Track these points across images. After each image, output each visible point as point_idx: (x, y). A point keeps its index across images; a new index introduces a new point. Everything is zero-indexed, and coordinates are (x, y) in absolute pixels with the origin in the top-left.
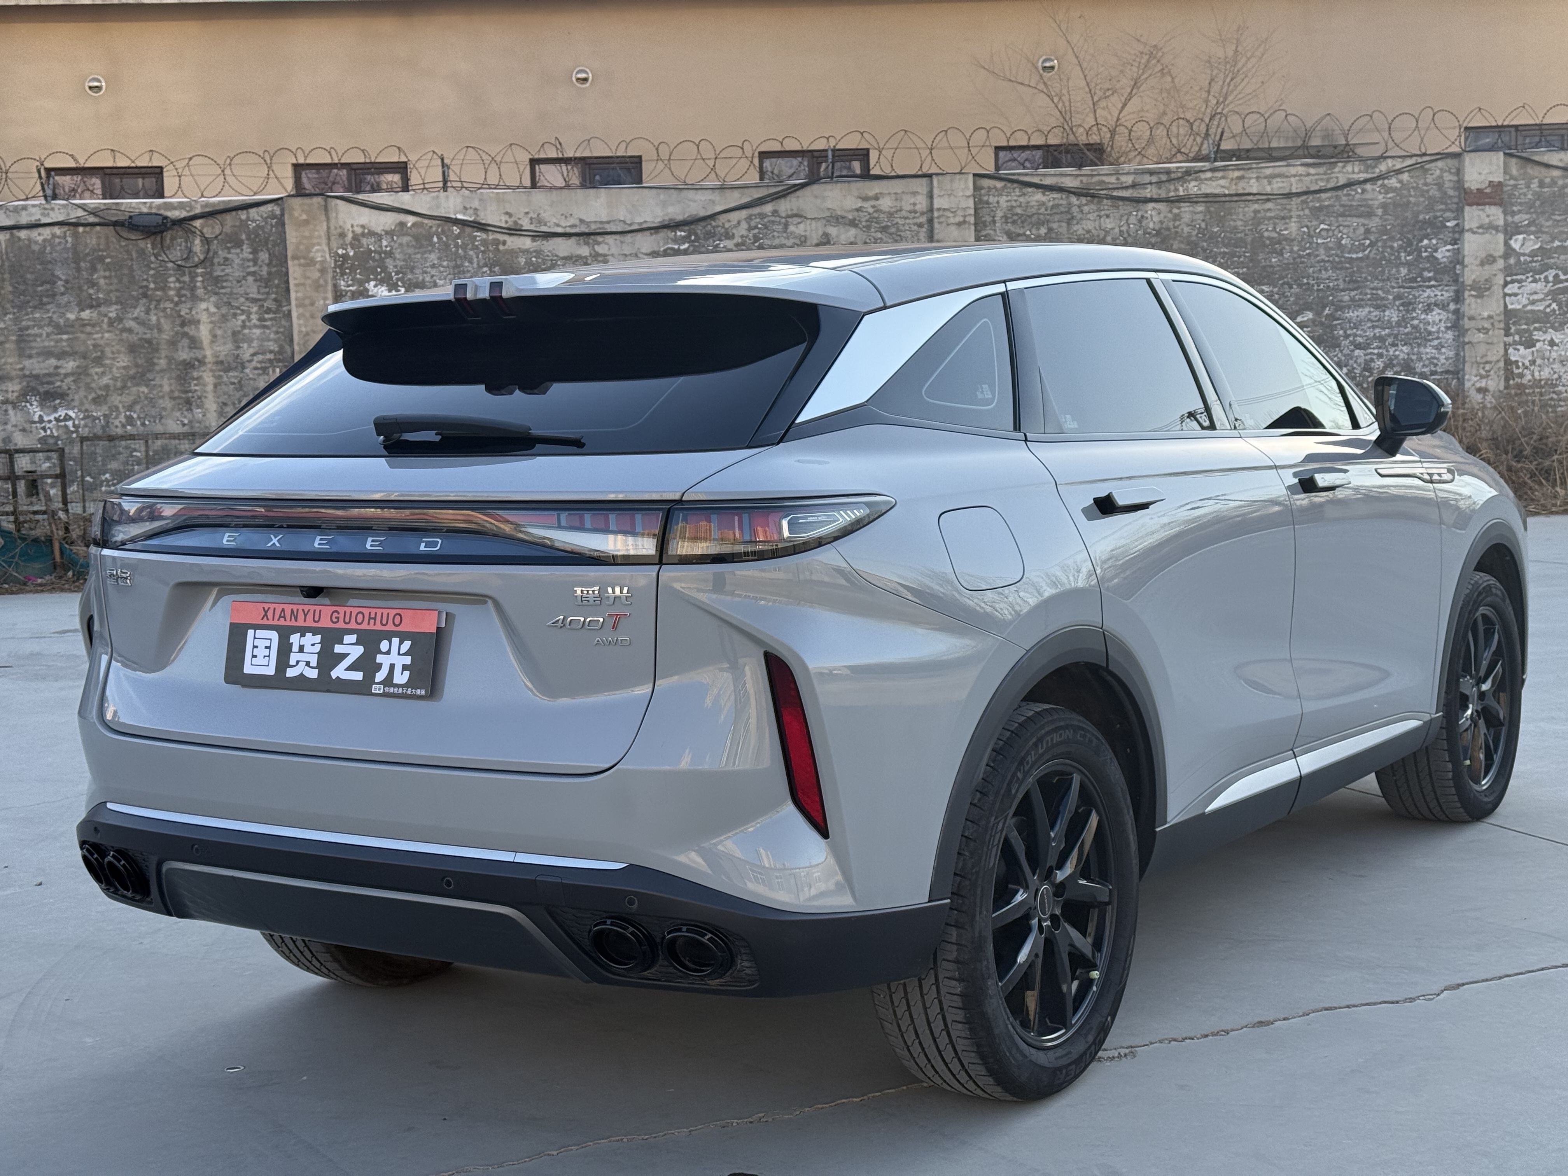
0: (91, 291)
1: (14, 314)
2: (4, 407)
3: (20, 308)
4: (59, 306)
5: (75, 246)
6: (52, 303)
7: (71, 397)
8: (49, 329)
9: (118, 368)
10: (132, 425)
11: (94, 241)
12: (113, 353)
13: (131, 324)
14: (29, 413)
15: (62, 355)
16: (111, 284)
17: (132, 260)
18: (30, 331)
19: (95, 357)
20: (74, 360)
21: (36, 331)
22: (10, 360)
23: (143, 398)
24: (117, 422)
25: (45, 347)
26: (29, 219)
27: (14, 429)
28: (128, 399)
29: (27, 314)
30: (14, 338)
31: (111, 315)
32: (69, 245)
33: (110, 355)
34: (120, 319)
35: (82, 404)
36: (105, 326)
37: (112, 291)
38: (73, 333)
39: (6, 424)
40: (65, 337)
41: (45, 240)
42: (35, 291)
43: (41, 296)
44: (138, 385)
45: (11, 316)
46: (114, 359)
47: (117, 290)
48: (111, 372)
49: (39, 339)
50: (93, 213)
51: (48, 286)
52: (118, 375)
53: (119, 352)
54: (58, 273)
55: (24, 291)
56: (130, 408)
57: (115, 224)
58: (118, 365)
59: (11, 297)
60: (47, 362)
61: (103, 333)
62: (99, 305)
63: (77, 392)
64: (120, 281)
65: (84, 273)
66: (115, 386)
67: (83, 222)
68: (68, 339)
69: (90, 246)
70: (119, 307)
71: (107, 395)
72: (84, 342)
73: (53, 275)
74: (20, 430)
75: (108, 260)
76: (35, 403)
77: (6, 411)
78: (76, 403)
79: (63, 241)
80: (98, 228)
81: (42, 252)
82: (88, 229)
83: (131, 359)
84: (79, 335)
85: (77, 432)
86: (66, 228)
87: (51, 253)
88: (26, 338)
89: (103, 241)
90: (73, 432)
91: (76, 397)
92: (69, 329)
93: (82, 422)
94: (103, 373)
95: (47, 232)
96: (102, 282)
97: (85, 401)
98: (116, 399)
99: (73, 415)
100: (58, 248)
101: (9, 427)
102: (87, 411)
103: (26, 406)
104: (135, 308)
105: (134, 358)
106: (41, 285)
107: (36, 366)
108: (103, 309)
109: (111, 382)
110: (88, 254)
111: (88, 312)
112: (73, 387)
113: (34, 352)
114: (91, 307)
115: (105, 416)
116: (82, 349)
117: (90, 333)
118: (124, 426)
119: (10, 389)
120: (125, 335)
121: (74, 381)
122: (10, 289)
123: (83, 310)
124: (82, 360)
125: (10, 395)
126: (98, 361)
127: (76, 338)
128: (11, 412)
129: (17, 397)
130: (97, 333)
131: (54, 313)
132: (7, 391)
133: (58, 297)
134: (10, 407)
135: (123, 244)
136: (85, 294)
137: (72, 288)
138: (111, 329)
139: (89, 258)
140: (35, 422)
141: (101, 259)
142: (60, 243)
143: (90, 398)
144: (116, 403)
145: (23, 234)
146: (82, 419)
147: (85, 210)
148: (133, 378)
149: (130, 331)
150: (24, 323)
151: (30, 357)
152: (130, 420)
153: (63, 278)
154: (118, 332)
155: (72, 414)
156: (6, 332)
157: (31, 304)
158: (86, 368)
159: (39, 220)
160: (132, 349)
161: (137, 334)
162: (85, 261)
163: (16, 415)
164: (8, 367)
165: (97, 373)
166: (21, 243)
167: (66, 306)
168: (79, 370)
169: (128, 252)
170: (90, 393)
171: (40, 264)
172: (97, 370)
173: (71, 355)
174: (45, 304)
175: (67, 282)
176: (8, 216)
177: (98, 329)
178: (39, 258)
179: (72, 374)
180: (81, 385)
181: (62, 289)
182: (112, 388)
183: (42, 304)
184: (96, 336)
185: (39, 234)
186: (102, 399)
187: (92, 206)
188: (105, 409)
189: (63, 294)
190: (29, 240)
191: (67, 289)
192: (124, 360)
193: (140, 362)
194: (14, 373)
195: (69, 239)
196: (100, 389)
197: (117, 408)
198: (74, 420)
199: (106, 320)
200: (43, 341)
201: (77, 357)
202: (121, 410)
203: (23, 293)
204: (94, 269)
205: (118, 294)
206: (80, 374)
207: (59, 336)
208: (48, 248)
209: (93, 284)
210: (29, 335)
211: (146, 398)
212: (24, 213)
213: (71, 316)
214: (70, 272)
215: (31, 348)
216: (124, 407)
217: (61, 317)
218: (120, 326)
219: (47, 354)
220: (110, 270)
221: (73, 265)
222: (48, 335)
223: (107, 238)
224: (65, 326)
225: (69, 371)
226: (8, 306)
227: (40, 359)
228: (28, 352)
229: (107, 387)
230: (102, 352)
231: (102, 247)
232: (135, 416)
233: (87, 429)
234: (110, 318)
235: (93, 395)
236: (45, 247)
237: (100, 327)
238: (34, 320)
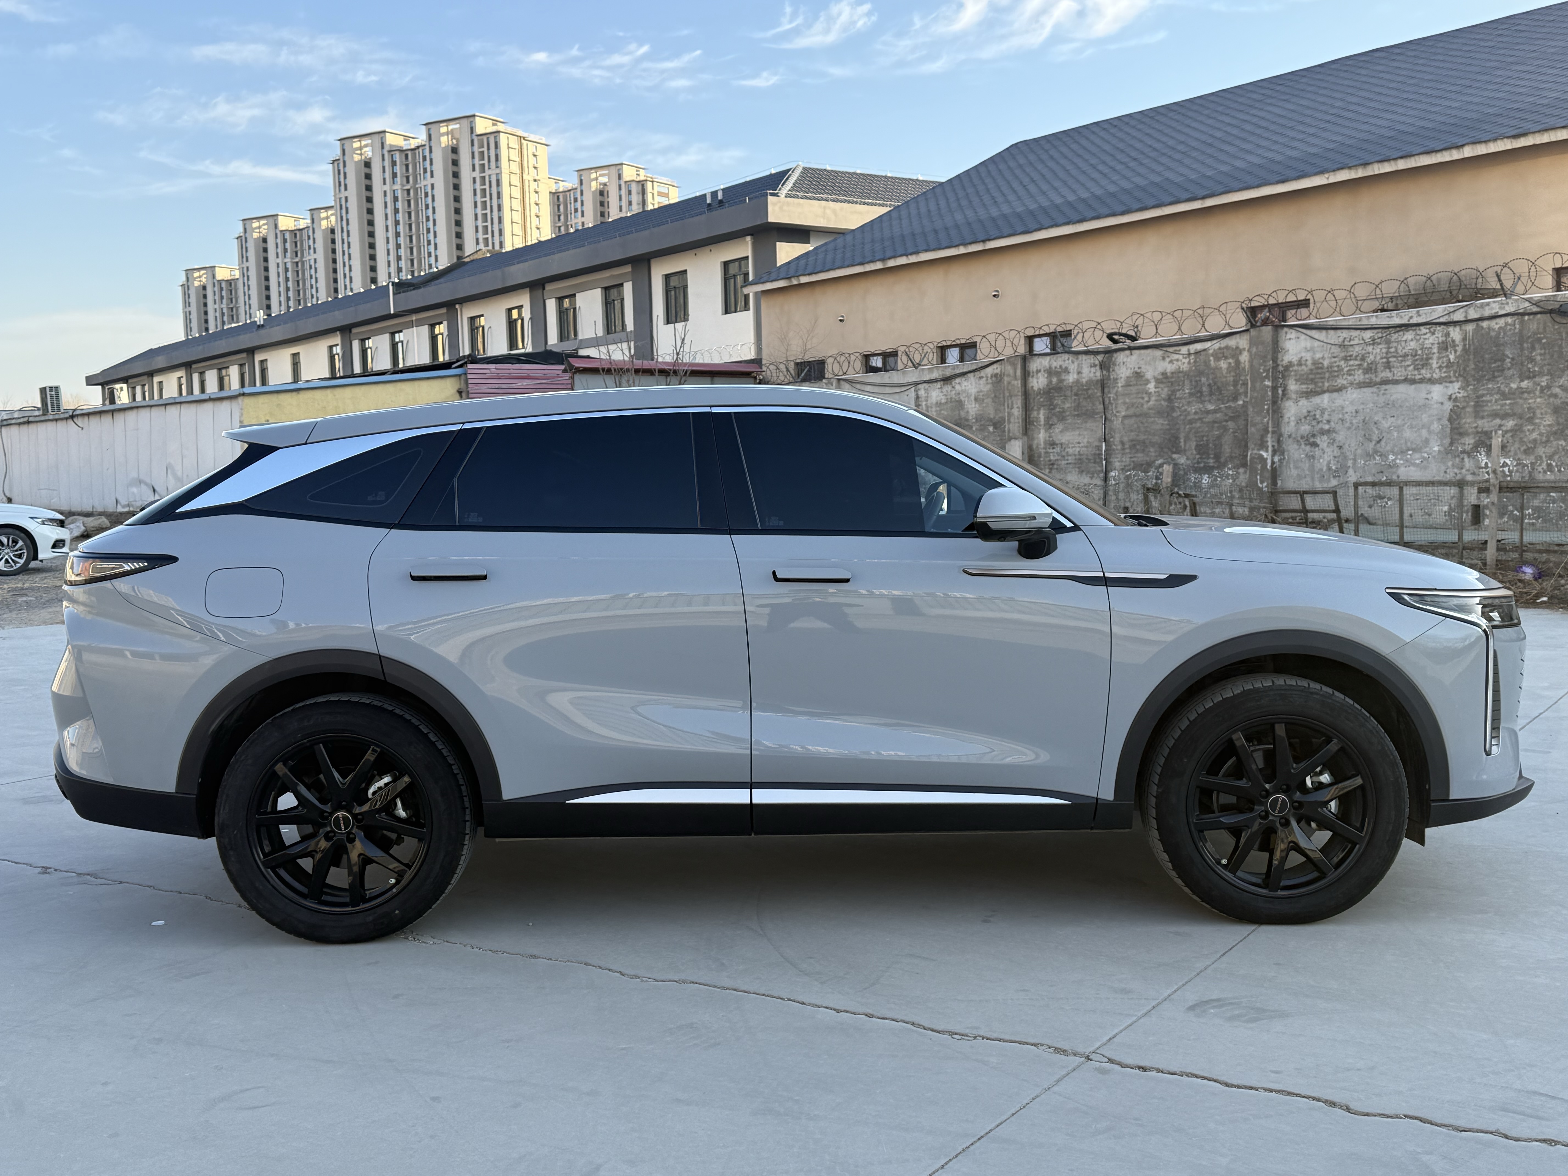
0: (1530, 366)
1: (1474, 385)
2: (1462, 456)
3: (1479, 380)
4: (1505, 378)
5: (1521, 330)
6: (1501, 376)
7: (1509, 448)
8: (1497, 397)
9: (1544, 426)
10: (1551, 471)
11: (1535, 326)
12: (1542, 414)
13: (1557, 390)
14: (1479, 461)
15: (1505, 416)
16: (1545, 360)
17: (1562, 340)
18: (1484, 398)
19: (1529, 418)
20: (1513, 420)
21: (1488, 398)
22: (1468, 421)
23: (1561, 450)
24: (1540, 469)
25: (1494, 410)
26: (1490, 312)
27: (1467, 473)
28: (1549, 450)
29: (1483, 385)
30: (1472, 404)
31: (1543, 384)
32: (1517, 331)
33: (1539, 416)
34: (1549, 387)
35: (1516, 454)
36: (1538, 393)
37: (1545, 365)
38: (1514, 399)
39: (1462, 468)
40: (1508, 402)
41: (1500, 328)
42: (1490, 368)
43: (1494, 371)
44: (1558, 439)
45: (1472, 387)
46: (1541, 418)
47: (1549, 364)
48: (1539, 429)
49: (1489, 404)
50: (1536, 304)
51: (1499, 363)
52: (1544, 431)
53: (1546, 414)
54: (1508, 353)
55: (1482, 368)
56: (1550, 457)
57: (1551, 312)
58: (1545, 423)
59: (1473, 372)
60: (1494, 421)
61: (1536, 399)
62: (1534, 377)
63: (1513, 444)
64: (1552, 356)
65: (1526, 352)
66: (1541, 440)
67: (1528, 311)
68: (1510, 404)
69: (1532, 330)
70: (1549, 377)
71: (1535, 447)
72: (1522, 405)
73: (1504, 354)
74: (1471, 474)
75: (1544, 341)
76: (1483, 453)
77: (1463, 459)
78: (1512, 453)
79: (1513, 328)
80: (1539, 316)
81: (1497, 337)
82: (1531, 317)
83: (1554, 418)
84: (1518, 400)
85: (1510, 476)
86: (1516, 317)
87: (1503, 338)
88: (1481, 403)
89: (1541, 326)
90: (1508, 476)
91: (1512, 449)
92: (1512, 396)
93: (1515, 468)
94: (1533, 430)
95: (1501, 322)
96: (1538, 358)
97: (1518, 452)
98: (1541, 451)
99: (1509, 463)
100: (1509, 333)
101: (1464, 471)
102: (1519, 459)
103: (1477, 455)
104: (1561, 378)
105: (1557, 418)
106: (1495, 362)
107: (1486, 425)
108: (1537, 379)
109: (1538, 437)
110: (1529, 337)
111: (1526, 382)
112: (1511, 441)
113: (1486, 414)
114: (1529, 378)
115: (1532, 463)
116: (1520, 411)
117: (1526, 399)
118: (1545, 472)
119: (1467, 443)
120: (1552, 400)
121: (1512, 436)
122: (1473, 366)
123: (1522, 381)
124: (1519, 420)
125: (1466, 447)
126: (1530, 420)
127: (1516, 403)
128: (1466, 460)
129: (1472, 449)
130: (1531, 398)
131: (1502, 384)
132: (1465, 444)
133: (1506, 372)
134: (1466, 456)
135: (1556, 327)
136: (1525, 368)
137: (1516, 364)
138: (1542, 395)
139: (1530, 340)
140: (1482, 468)
141: (1540, 340)
142: (1510, 330)
143: (1522, 449)
144: (1541, 453)
145: (1485, 324)
146: (1515, 466)
147: (1530, 302)
148: (1555, 433)
149: (1555, 396)
150: (1480, 392)
151: (1483, 418)
152: (1550, 467)
153: (1511, 356)
154: (1546, 398)
155: (1508, 461)
156: (1467, 399)
157: (1487, 378)
158: (1521, 425)
159: (1498, 312)
160: (1556, 411)
161: (1561, 398)
162: (1527, 343)
163: (1469, 462)
164: (1467, 425)
165: (1529, 430)
166: (1483, 331)
167: (1511, 378)
168: (1517, 428)
169: (1560, 333)
170: (1523, 446)
171: (1495, 347)
172: (1529, 427)
173: (1511, 416)
174: (1496, 377)
175: (1513, 359)
176: (1476, 311)
177: (1532, 395)
178: (1494, 342)
179: (1511, 431)
180: (1517, 439)
181: (1509, 365)
182: (1539, 442)
183: (1494, 377)
184: (1530, 401)
185: (1496, 324)
186: (1531, 450)
187: (1536, 299)
188: (1532, 458)
189: (1509, 369)
190: (1489, 328)
191: (1512, 365)
192: (1549, 420)
193: (1561, 421)
194: (1470, 430)
195: (1517, 326)
196: (1530, 442)
197: (1541, 457)
198: (1509, 466)
199: (1539, 388)
200: (1492, 406)
201: (1515, 417)
202: (1544, 459)
203: (1482, 369)
204: (1533, 348)
205: (1549, 367)
206: (1516, 431)
207: (1504, 402)
208: (1502, 334)
209: (1532, 360)
210: (1483, 401)
211: (1564, 450)
212: (1487, 308)
213: (1514, 386)
214: (1516, 352)
215: (1484, 411)
216: (1546, 456)
217: (1507, 387)
218: (1549, 393)
219: (1495, 415)
220: (1545, 349)
221: (1519, 346)
222: (1496, 401)
223: (1545, 324)
224: (1509, 393)
225: (1509, 428)
226: (1470, 379)
227: (1490, 420)
228: (1481, 414)
229: (1535, 440)
230: (1534, 413)
231: (1541, 330)
232: (1554, 464)
233: (1518, 474)
234: (1542, 387)
235: (1525, 447)
236: (1500, 333)
237: (1534, 393)
238: (1488, 389)
